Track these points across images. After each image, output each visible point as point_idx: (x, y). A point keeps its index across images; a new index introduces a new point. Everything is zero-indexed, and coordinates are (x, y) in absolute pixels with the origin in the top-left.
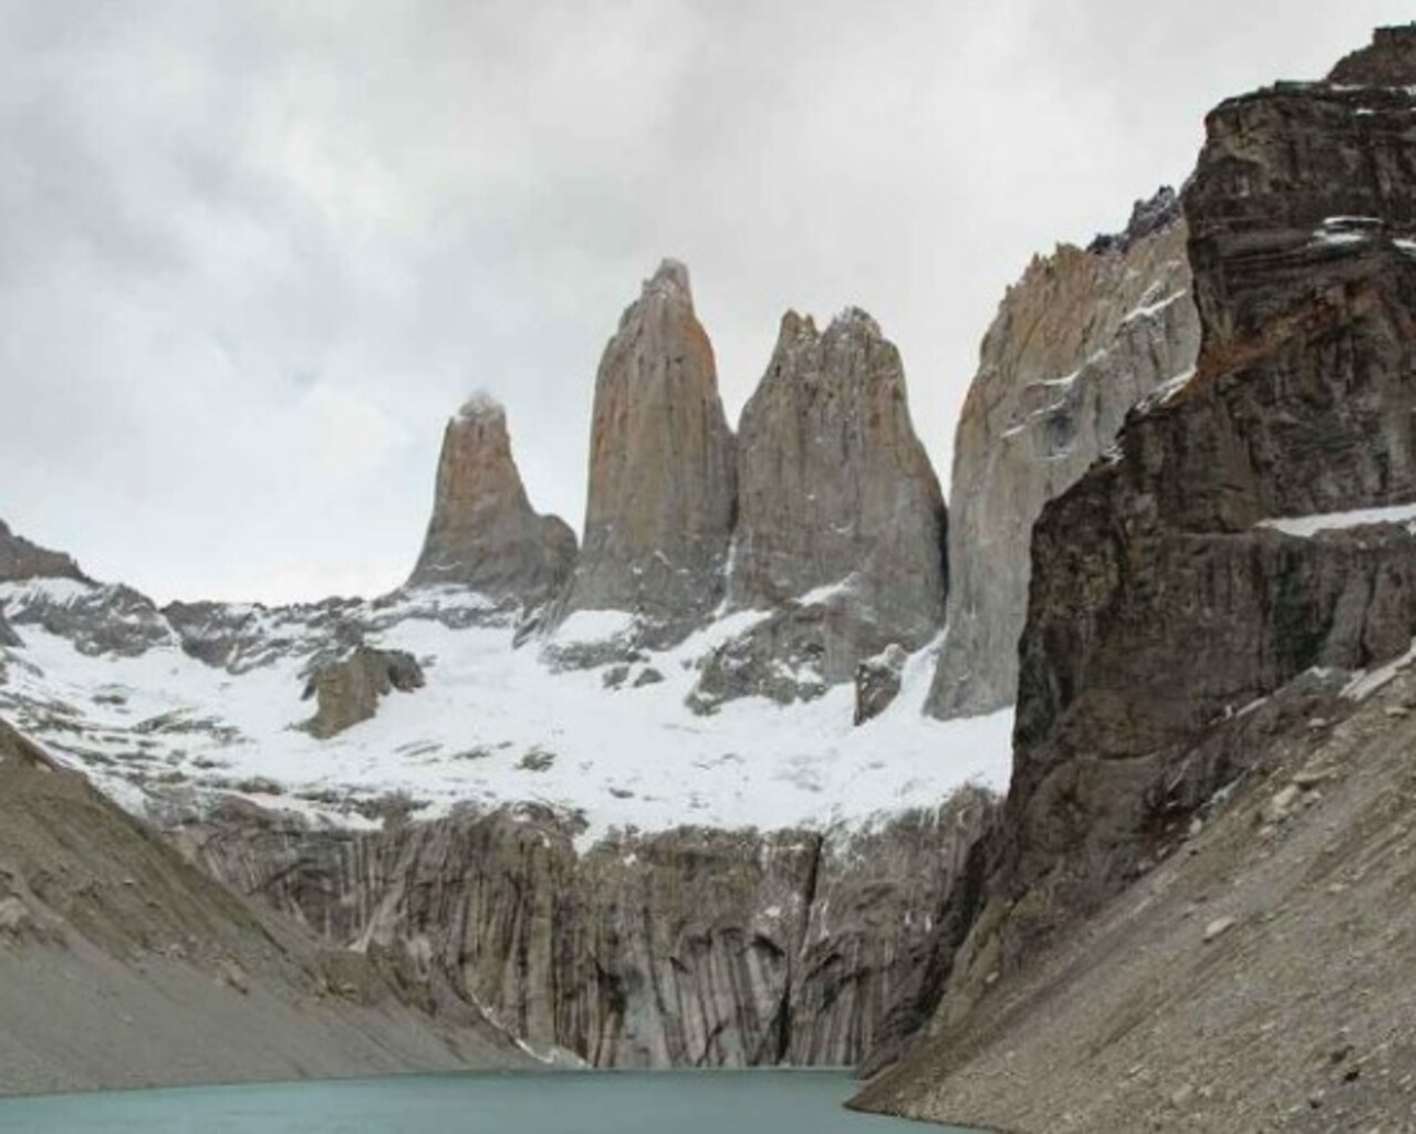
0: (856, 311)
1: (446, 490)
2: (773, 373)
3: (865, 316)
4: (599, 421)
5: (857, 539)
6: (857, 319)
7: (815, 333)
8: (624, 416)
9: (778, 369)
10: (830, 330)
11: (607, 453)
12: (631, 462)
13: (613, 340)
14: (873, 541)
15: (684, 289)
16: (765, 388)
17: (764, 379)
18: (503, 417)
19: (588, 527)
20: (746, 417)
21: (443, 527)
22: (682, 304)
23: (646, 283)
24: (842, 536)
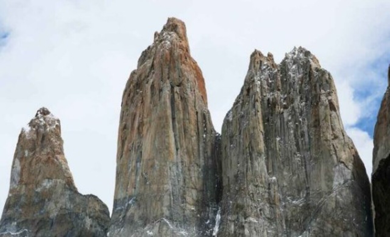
0: (301, 50)
1: (17, 179)
2: (245, 92)
3: (307, 53)
4: (124, 129)
5: (307, 207)
6: (301, 55)
7: (274, 65)
8: (141, 124)
9: (248, 90)
10: (284, 63)
11: (129, 150)
12: (145, 156)
13: (134, 73)
14: (318, 210)
15: (183, 37)
16: (240, 103)
17: (239, 97)
18: (58, 127)
19: (116, 203)
20: (227, 123)
21: (15, 204)
22: (181, 47)
23: (156, 34)
24: (296, 206)
